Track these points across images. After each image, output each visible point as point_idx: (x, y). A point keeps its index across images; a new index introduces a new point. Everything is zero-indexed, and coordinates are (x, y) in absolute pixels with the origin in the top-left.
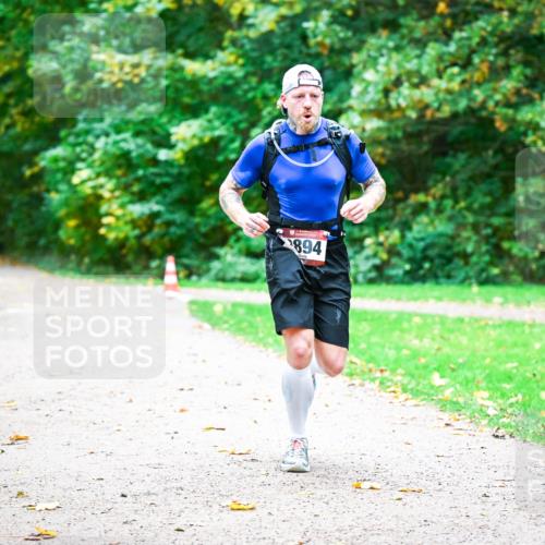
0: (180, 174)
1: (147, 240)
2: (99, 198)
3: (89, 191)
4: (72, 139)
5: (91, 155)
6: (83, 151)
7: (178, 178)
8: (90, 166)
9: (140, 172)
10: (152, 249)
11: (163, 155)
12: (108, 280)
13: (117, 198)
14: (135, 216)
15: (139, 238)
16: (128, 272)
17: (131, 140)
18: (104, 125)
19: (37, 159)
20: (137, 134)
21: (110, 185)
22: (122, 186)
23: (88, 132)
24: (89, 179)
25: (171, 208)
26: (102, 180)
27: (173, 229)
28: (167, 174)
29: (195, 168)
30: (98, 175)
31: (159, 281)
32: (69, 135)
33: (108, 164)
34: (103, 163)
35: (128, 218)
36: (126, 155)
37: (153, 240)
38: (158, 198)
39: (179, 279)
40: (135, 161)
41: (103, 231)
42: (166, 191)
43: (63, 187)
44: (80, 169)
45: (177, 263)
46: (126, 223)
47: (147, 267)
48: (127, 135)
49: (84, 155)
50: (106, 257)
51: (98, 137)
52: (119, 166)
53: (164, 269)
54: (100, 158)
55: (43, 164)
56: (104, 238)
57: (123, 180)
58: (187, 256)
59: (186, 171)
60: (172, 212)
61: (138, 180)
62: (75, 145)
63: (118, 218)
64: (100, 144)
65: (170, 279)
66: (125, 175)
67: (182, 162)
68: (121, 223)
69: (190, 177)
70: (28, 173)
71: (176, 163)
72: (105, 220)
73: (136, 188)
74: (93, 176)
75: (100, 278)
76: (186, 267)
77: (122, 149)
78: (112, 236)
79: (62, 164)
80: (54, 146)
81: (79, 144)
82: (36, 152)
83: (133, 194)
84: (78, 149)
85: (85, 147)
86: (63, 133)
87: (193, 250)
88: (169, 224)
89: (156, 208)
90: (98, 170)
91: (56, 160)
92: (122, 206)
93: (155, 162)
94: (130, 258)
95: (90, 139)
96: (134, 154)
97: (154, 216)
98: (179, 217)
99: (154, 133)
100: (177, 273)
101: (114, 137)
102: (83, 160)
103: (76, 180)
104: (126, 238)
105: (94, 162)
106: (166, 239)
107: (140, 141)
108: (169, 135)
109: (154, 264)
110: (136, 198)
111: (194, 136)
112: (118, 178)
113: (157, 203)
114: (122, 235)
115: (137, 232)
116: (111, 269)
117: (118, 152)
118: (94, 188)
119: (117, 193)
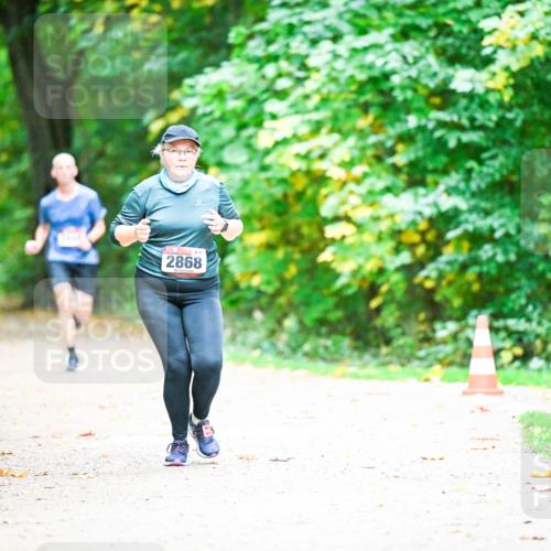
0: (502, 123)
1: (428, 276)
2: (320, 179)
3: (296, 165)
4: (256, 48)
5: (300, 81)
6: (280, 75)
7: (500, 134)
8: (296, 109)
9: (413, 121)
10: (438, 298)
11: (463, 79)
12: (339, 369)
13: (358, 181)
14: (402, 221)
15: (409, 270)
16: (384, 350)
17: (389, 47)
18: (329, 15)
19: (176, 95)
20: (405, 34)
21: (344, 150)
22: (370, 152)
23: (291, 30)
24: (297, 138)
25: (483, 204)
26: (325, 139)
27: (486, 251)
28: (474, 126)
29: (536, 108)
30: (317, 128)
31: (454, 370)
32: (251, 37)
33: (338, 105)
34: (325, 100)
35: (385, 226)
36: (379, 81)
37: (441, 276)
38: (454, 179)
39: (499, 367)
40: (399, 95)
41: (325, 257)
42: (472, 164)
43: (235, 155)
44: (274, 117)
45: (494, 330)
46: (380, 238)
47: (427, 339)
48: (381, 37)
49: (283, 84)
50: (336, 315)
51: (314, 42)
52: (365, 108)
53: (470, 343)
54: (318, 91)
55: (188, 104)
56: (329, 272)
57: (372, 139)
58: (520, 313)
59: (517, 117)
60: (487, 213)
61: (407, 138)
62: (261, 62)
63: (360, 227)
64: (319, 57)
65: (482, 365)
66: (376, 128)
67: (507, 96)
68: (367, 238)
69: (523, 133)
70: (156, 127)
71: (492, 98)
72: (332, 231)
73: (401, 159)
74: (304, 130)
75: (321, 365)
76: (519, 338)
77: (371, 67)
78: (345, 268)
79: (234, 104)
80: (217, 65)
81: (274, 58)
82: (175, 80)
83: (396, 169)
84: (270, 70)
85: (284, 65)
86: (235, 35)
87: (530, 298)
88: (476, 239)
89: (447, 203)
90: (316, 116)
91: (220, 95)
92: (371, 198)
93: (445, 96)
94: (389, 318)
95: (298, 45)
96: (396, 80)
97: (446, 219)
98: (500, 222)
99: (443, 29)
100: (496, 353)
101: (351, 41)
102: (281, 95)
103: (264, 139)
104: (381, 271)
105: (307, 97)
106: (471, 274)
107: (410, 48)
108: (479, 34)
109: (444, 330)
110: (401, 180)
111: (534, 37)
112: (362, 134)
113: (450, 191)
114: (370, 266)
115: (405, 258)
116: (346, 342)
117: (362, 76)
118: (306, 157)
119: (358, 170)
